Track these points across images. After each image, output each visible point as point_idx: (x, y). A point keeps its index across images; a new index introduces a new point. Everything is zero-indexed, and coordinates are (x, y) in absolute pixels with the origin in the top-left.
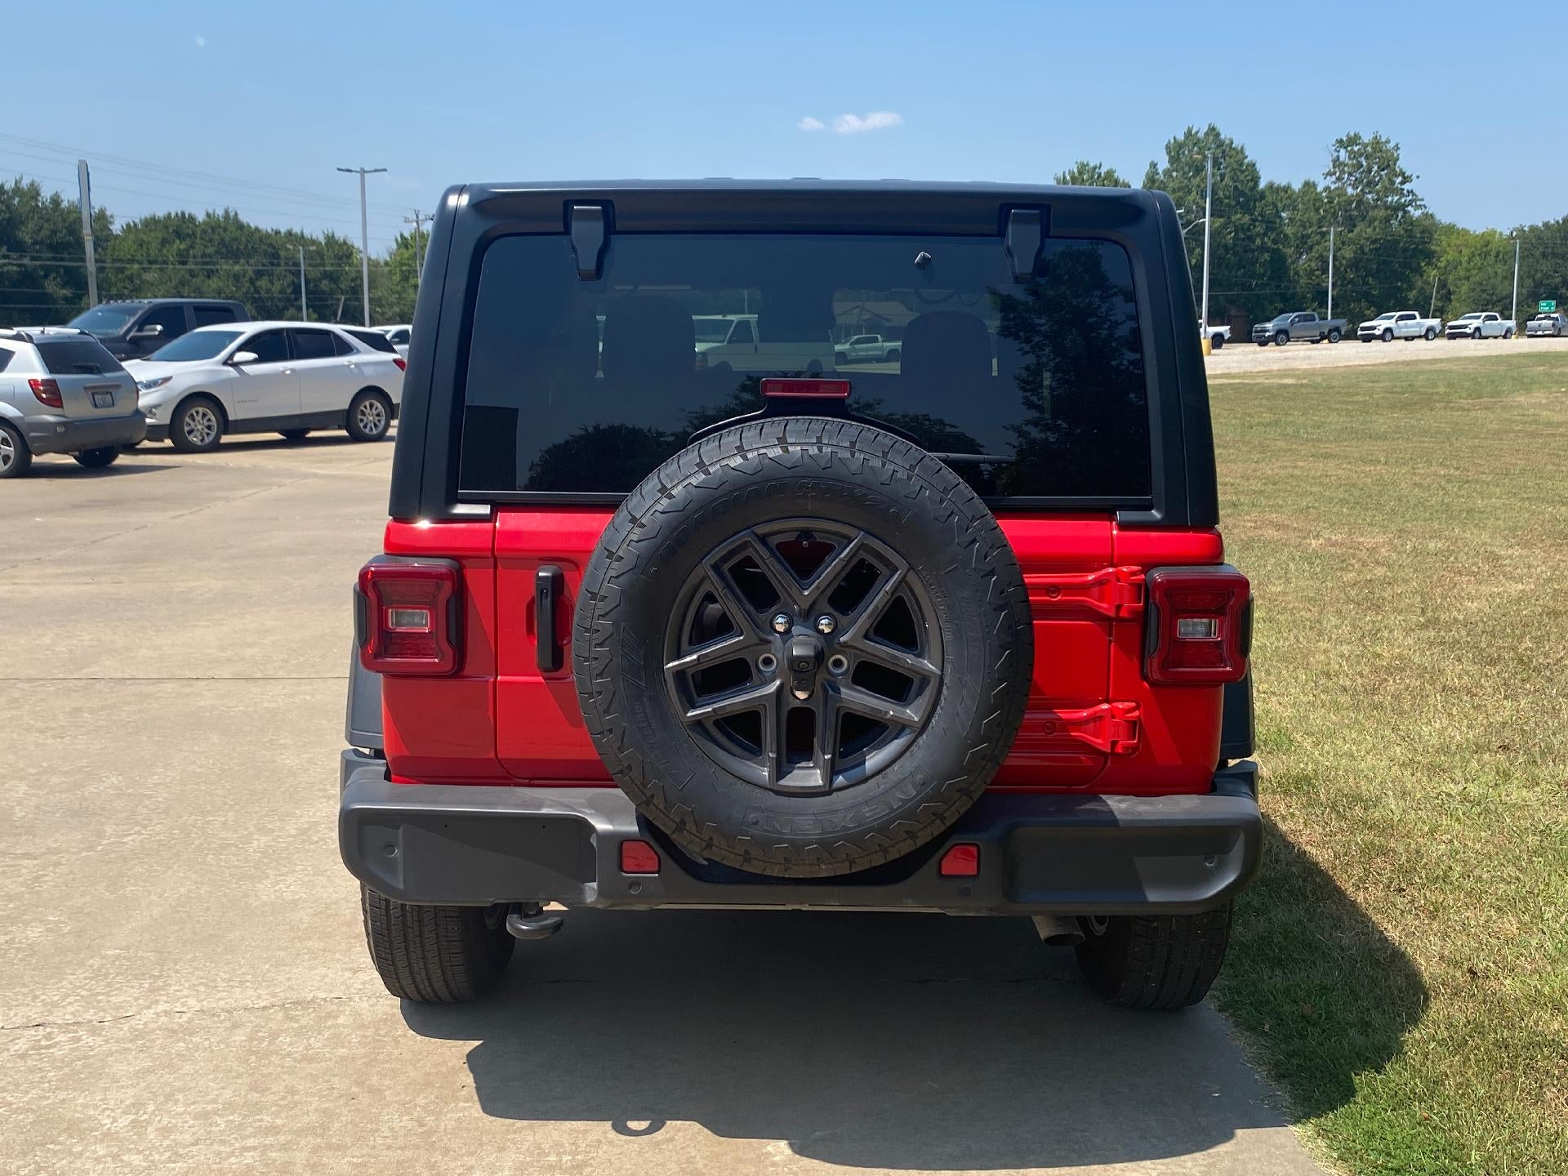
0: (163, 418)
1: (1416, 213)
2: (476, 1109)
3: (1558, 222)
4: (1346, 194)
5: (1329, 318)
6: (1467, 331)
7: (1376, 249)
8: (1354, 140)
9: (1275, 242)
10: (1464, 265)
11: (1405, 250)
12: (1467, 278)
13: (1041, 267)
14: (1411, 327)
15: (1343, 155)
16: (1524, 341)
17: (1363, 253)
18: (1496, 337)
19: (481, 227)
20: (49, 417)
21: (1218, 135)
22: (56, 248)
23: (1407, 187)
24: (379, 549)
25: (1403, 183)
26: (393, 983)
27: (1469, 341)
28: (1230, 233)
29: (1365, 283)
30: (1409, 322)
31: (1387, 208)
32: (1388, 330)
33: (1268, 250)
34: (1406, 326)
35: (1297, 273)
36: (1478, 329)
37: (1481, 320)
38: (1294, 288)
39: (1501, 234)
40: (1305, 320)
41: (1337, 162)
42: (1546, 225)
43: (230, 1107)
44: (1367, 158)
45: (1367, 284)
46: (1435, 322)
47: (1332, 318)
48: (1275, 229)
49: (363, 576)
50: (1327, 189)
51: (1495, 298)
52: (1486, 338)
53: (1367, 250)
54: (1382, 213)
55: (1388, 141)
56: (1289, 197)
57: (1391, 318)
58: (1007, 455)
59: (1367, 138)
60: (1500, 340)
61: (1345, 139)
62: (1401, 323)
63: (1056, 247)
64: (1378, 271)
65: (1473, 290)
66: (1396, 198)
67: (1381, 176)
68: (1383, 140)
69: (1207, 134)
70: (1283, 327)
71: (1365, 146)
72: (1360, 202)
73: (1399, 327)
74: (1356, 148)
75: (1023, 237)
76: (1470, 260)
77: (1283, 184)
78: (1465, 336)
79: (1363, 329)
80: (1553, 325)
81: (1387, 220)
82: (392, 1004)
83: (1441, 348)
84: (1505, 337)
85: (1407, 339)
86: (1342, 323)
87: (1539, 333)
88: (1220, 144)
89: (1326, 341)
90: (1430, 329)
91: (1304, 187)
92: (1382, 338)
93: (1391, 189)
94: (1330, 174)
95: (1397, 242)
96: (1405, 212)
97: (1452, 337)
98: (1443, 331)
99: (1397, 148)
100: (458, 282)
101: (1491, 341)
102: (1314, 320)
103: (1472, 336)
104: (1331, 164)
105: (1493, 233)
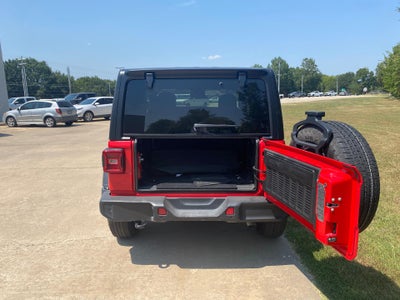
0: (82, 115)
1: (318, 73)
2: (130, 262)
4: (305, 69)
5: (302, 93)
7: (311, 79)
9: (292, 79)
10: (327, 82)
11: (316, 80)
12: (328, 85)
13: (246, 86)
14: (318, 94)
16: (339, 96)
19: (127, 78)
20: (59, 116)
21: (281, 58)
22: (63, 83)
23: (316, 68)
24: (107, 147)
26: (114, 234)
28: (283, 77)
29: (309, 86)
31: (313, 72)
32: (313, 95)
35: (296, 84)
36: (330, 94)
38: (296, 87)
40: (297, 93)
41: (303, 63)
43: (80, 263)
44: (309, 62)
48: (292, 76)
49: (104, 152)
50: (301, 68)
52: (332, 96)
53: (309, 80)
55: (313, 59)
56: (294, 70)
57: (314, 92)
58: (240, 125)
59: (309, 59)
60: (334, 96)
61: (305, 59)
62: (316, 93)
63: (249, 81)
64: (311, 83)
65: (329, 87)
66: (314, 70)
67: (312, 66)
69: (279, 58)
70: (293, 94)
72: (308, 71)
74: (307, 61)
75: (242, 79)
77: (293, 67)
79: (309, 95)
80: (344, 93)
81: (313, 74)
82: (115, 238)
83: (324, 98)
86: (304, 94)
87: (342, 95)
88: (281, 60)
90: (321, 94)
91: (297, 68)
93: (313, 68)
94: (302, 65)
95: (315, 78)
96: (316, 72)
98: (324, 95)
100: (123, 90)
102: (299, 93)
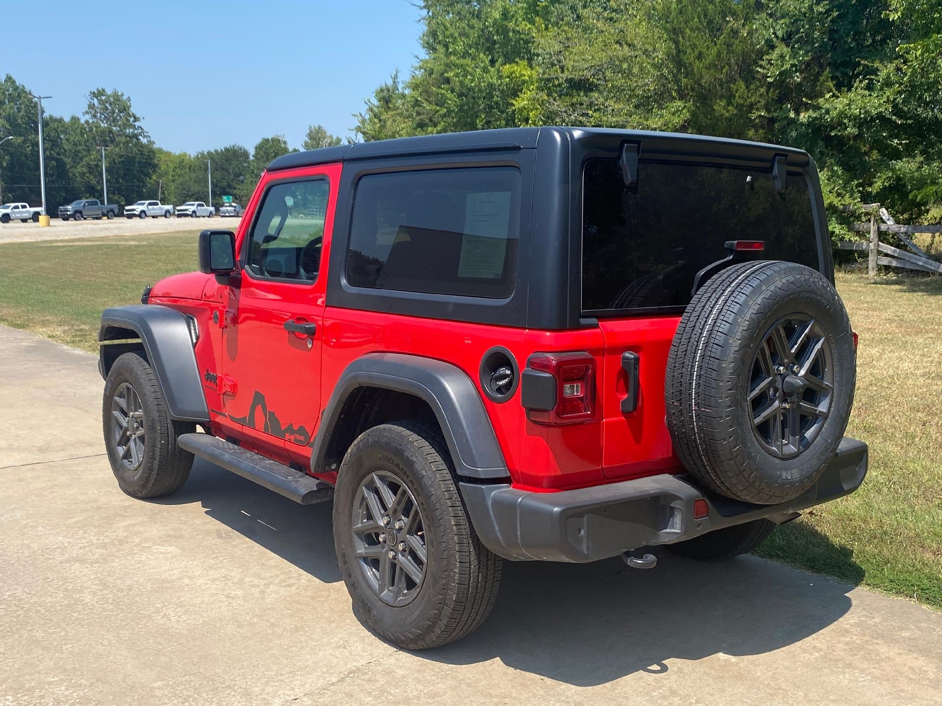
1: (144, 141)
3: (222, 150)
4: (101, 126)
5: (106, 203)
6: (188, 212)
7: (123, 162)
8: (100, 93)
9: (58, 154)
10: (171, 173)
11: (140, 163)
12: (173, 181)
14: (157, 209)
15: (96, 101)
16: (219, 219)
17: (115, 163)
18: (204, 217)
21: (14, 82)
23: (137, 124)
25: (134, 121)
27: (189, 219)
28: (28, 147)
29: (117, 182)
30: (155, 207)
31: (128, 136)
32: (143, 212)
33: (54, 159)
34: (153, 209)
35: (74, 175)
36: (194, 212)
37: (195, 206)
38: (73, 184)
39: (190, 156)
40: (92, 205)
41: (91, 106)
42: (216, 151)
44: (110, 104)
45: (119, 183)
46: (169, 207)
47: (108, 204)
48: (58, 146)
50: (87, 122)
51: (190, 193)
52: (199, 217)
53: (117, 162)
54: (123, 139)
55: (123, 95)
56: (63, 126)
57: (143, 204)
59: (109, 91)
60: (207, 218)
61: (96, 92)
62: (150, 207)
64: (124, 175)
65: (178, 188)
66: (131, 130)
67: (121, 117)
68: (120, 94)
69: (6, 81)
70: (77, 209)
71: (109, 97)
72: (111, 132)
73: (149, 210)
74: (103, 98)
76: (174, 171)
77: (59, 117)
78: (186, 215)
79: (127, 211)
80: (235, 210)
81: (127, 143)
83: (174, 223)
84: (209, 217)
85: (153, 217)
86: (115, 207)
87: (227, 214)
88: (16, 88)
89: (104, 218)
90: (167, 211)
91: (72, 120)
92: (140, 216)
93: (127, 125)
94: (87, 113)
95: (134, 158)
96: (138, 139)
97: (179, 216)
98: (174, 213)
99: (129, 99)
101: (201, 219)
102: (98, 204)
103: (191, 216)
104: (87, 106)
105: (185, 155)
